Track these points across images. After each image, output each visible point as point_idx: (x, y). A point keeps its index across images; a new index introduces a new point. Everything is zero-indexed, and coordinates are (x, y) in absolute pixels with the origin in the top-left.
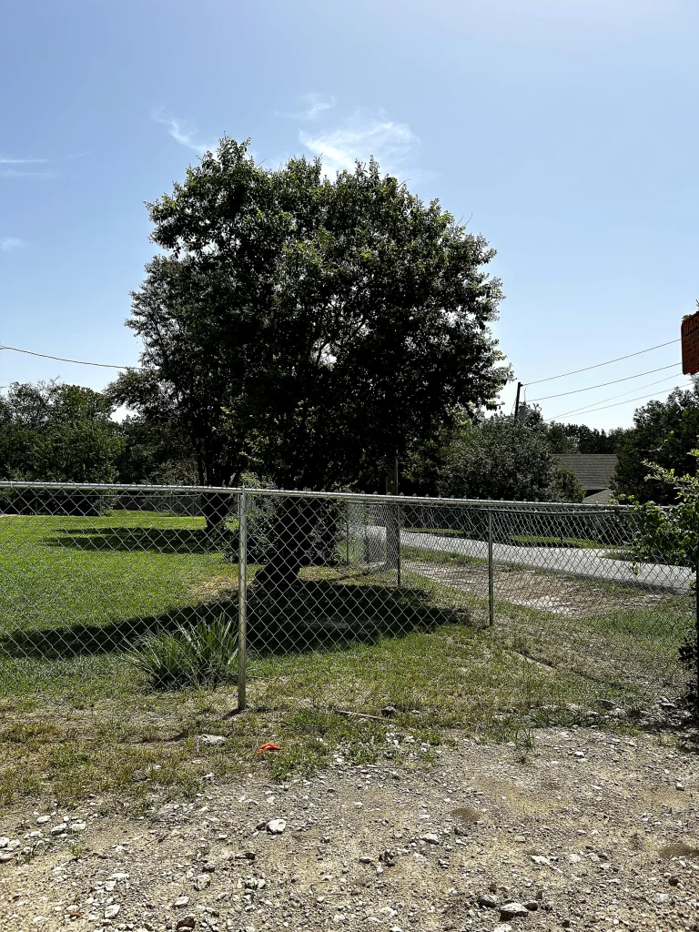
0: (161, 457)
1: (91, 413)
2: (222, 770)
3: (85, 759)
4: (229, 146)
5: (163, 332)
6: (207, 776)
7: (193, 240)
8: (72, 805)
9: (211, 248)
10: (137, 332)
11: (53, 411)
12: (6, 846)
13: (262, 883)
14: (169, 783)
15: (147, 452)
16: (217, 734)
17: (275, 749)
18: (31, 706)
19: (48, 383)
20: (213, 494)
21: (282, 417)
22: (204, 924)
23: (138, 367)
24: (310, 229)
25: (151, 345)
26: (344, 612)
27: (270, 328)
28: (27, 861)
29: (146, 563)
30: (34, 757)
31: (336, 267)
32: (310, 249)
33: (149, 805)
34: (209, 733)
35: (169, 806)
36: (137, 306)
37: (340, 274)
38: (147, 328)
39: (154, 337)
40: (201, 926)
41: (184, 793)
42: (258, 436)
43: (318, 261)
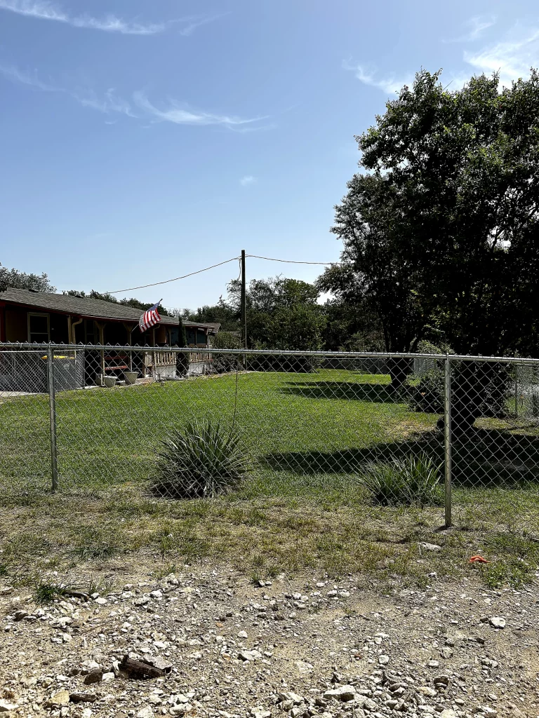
0: (352, 329)
1: (303, 299)
2: (442, 572)
3: (340, 547)
4: (424, 78)
5: (358, 234)
6: (432, 574)
7: (390, 159)
8: (338, 579)
9: (404, 164)
10: (339, 235)
11: (278, 299)
12: (300, 599)
13: (495, 664)
14: (404, 574)
15: (342, 326)
16: (433, 543)
17: (484, 561)
18: (295, 505)
19: (275, 279)
20: (400, 359)
21: (461, 294)
22: (455, 684)
23: (338, 262)
24: (487, 135)
25: (349, 245)
26: (524, 457)
27: (455, 223)
28: (316, 612)
29: (352, 409)
30: (305, 541)
31: (514, 165)
32: (491, 153)
33: (391, 588)
34: (427, 541)
35: (406, 591)
36: (339, 216)
37: (519, 170)
38: (346, 232)
39: (352, 238)
40: (453, 685)
41: (416, 583)
42: (440, 311)
43: (499, 161)
